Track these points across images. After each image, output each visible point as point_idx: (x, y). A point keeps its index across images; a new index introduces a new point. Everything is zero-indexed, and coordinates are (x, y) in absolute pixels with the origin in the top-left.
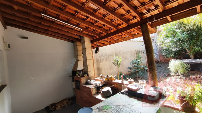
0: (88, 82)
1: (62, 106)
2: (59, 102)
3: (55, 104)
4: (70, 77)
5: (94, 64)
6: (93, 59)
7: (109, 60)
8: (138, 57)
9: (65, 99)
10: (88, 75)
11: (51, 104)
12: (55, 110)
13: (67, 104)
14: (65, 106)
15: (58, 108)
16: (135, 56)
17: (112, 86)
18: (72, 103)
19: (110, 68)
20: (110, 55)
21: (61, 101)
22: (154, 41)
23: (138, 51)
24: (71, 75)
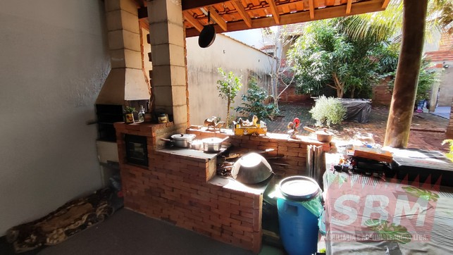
0: (175, 139)
1: (72, 227)
2: (52, 214)
3: (35, 222)
4: (90, 123)
5: (187, 83)
6: (186, 68)
7: (198, 84)
8: (250, 86)
9: (74, 202)
10: (171, 118)
11: (15, 228)
12: (44, 246)
13: (92, 218)
14: (83, 227)
15: (57, 237)
16: (246, 83)
17: (267, 150)
18: (109, 210)
19: (200, 106)
20: (201, 70)
21: (58, 210)
22: (275, 56)
23: (251, 71)
24: (93, 117)
